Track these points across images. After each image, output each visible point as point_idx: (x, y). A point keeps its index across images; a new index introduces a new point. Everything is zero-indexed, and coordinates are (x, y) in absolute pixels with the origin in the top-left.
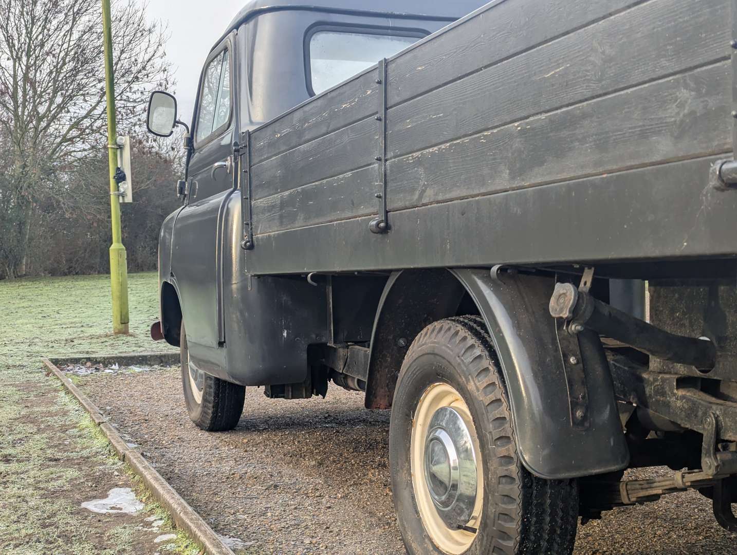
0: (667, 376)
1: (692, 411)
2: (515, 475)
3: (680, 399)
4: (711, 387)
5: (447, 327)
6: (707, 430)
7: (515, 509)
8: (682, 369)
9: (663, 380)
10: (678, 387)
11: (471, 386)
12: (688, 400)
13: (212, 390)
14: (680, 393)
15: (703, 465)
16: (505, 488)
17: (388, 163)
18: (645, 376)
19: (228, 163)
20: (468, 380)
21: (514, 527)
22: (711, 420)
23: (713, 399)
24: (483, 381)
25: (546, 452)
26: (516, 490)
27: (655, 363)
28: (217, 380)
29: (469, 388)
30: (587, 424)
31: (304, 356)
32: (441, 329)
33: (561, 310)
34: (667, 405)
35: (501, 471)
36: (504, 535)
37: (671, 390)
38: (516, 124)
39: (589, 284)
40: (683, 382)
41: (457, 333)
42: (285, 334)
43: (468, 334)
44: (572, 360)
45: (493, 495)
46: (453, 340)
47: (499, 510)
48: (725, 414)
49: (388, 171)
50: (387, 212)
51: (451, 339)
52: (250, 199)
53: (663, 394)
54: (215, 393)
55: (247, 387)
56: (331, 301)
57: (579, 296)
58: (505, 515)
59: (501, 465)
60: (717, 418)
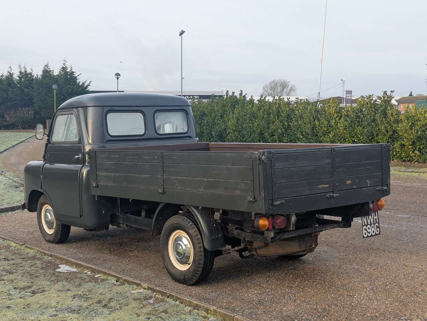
0: (233, 227)
1: (239, 234)
2: (202, 251)
3: (236, 232)
4: (242, 230)
5: (181, 217)
6: (242, 238)
7: (202, 258)
8: (236, 226)
9: (232, 228)
10: (236, 230)
11: (190, 231)
12: (238, 232)
13: (60, 229)
14: (236, 231)
15: (241, 246)
16: (200, 254)
17: (164, 177)
18: (228, 227)
19: (80, 156)
20: (189, 230)
21: (202, 262)
22: (243, 236)
23: (243, 232)
24: (193, 231)
25: (211, 245)
26: (203, 254)
27: (230, 225)
28: (62, 224)
29: (190, 232)
30: (218, 239)
31: (109, 218)
32: (179, 217)
33: (217, 218)
34: (233, 233)
35: (199, 250)
36: (200, 264)
37: (234, 230)
38: (205, 179)
39: (221, 212)
40: (236, 229)
41: (184, 219)
42: (103, 212)
43: (188, 219)
44: (214, 225)
45: (197, 255)
46: (184, 220)
47: (199, 258)
48: (245, 235)
49: (164, 179)
50: (164, 189)
51: (183, 220)
52: (96, 172)
53: (232, 231)
54: (61, 230)
55: (71, 227)
56: (119, 201)
57: (220, 214)
58: (201, 260)
59: (199, 249)
60: (244, 236)
